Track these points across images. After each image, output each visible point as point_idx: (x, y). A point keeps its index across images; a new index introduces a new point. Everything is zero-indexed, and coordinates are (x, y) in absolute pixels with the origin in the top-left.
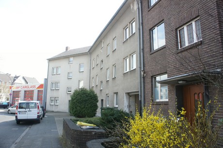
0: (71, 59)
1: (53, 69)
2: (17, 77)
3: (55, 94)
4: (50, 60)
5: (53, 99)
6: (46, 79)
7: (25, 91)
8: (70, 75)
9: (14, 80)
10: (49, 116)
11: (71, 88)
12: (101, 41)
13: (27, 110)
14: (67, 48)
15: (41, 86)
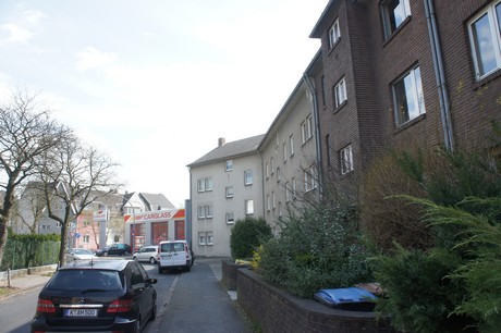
0: (230, 163)
1: (199, 182)
2: (128, 196)
3: (206, 226)
4: (193, 167)
5: (203, 235)
6: (187, 201)
7: (152, 224)
8: (230, 191)
9: (125, 202)
10: (200, 264)
11: (232, 215)
12: (275, 136)
13: (173, 253)
14: (221, 141)
15: (180, 213)
